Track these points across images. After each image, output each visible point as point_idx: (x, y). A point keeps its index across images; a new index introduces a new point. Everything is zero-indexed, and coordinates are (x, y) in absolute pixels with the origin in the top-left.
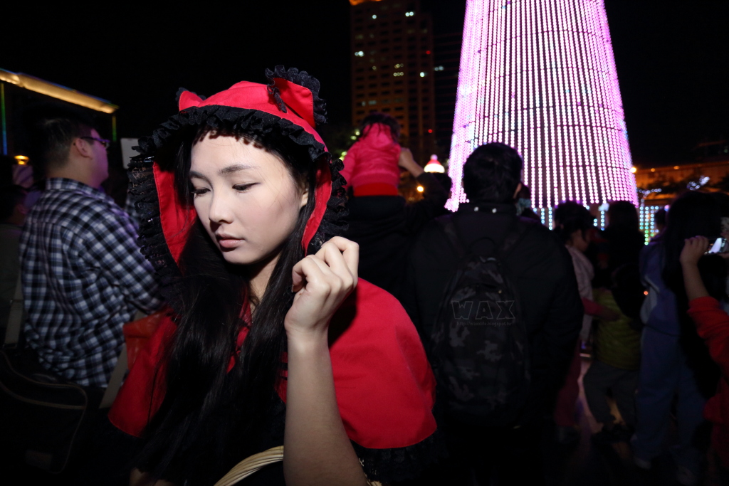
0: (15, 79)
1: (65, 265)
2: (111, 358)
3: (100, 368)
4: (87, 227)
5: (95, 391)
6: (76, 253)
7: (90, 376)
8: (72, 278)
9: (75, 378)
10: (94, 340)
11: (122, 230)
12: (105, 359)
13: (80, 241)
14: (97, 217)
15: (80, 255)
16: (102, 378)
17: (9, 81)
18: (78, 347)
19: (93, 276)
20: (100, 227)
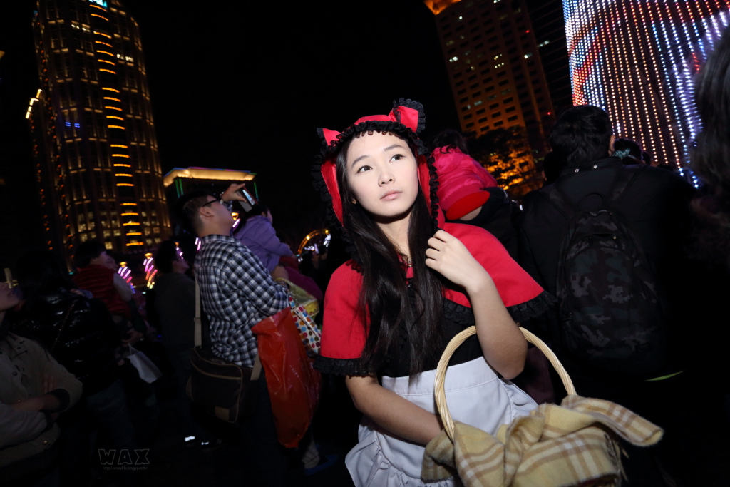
0: (187, 173)
1: (219, 291)
2: (253, 348)
4: (226, 264)
5: (247, 371)
6: (223, 282)
7: (242, 360)
8: (224, 299)
9: (234, 361)
10: (242, 338)
11: (246, 262)
12: (249, 349)
13: (224, 274)
14: (231, 256)
15: (226, 283)
17: (183, 176)
18: (234, 342)
19: (235, 295)
20: (233, 262)
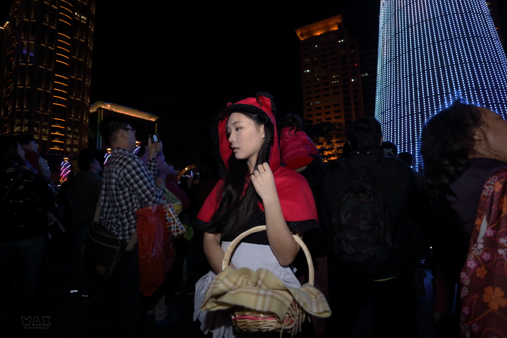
0: (108, 107)
1: (116, 185)
2: (132, 229)
3: (127, 233)
4: (125, 167)
5: (124, 243)
6: (120, 179)
7: (123, 235)
8: (118, 191)
9: (117, 236)
10: (126, 220)
11: (139, 169)
12: (130, 229)
13: (122, 173)
14: (129, 163)
15: (122, 180)
16: (128, 237)
17: (105, 108)
18: (120, 223)
19: (127, 189)
20: (130, 167)
